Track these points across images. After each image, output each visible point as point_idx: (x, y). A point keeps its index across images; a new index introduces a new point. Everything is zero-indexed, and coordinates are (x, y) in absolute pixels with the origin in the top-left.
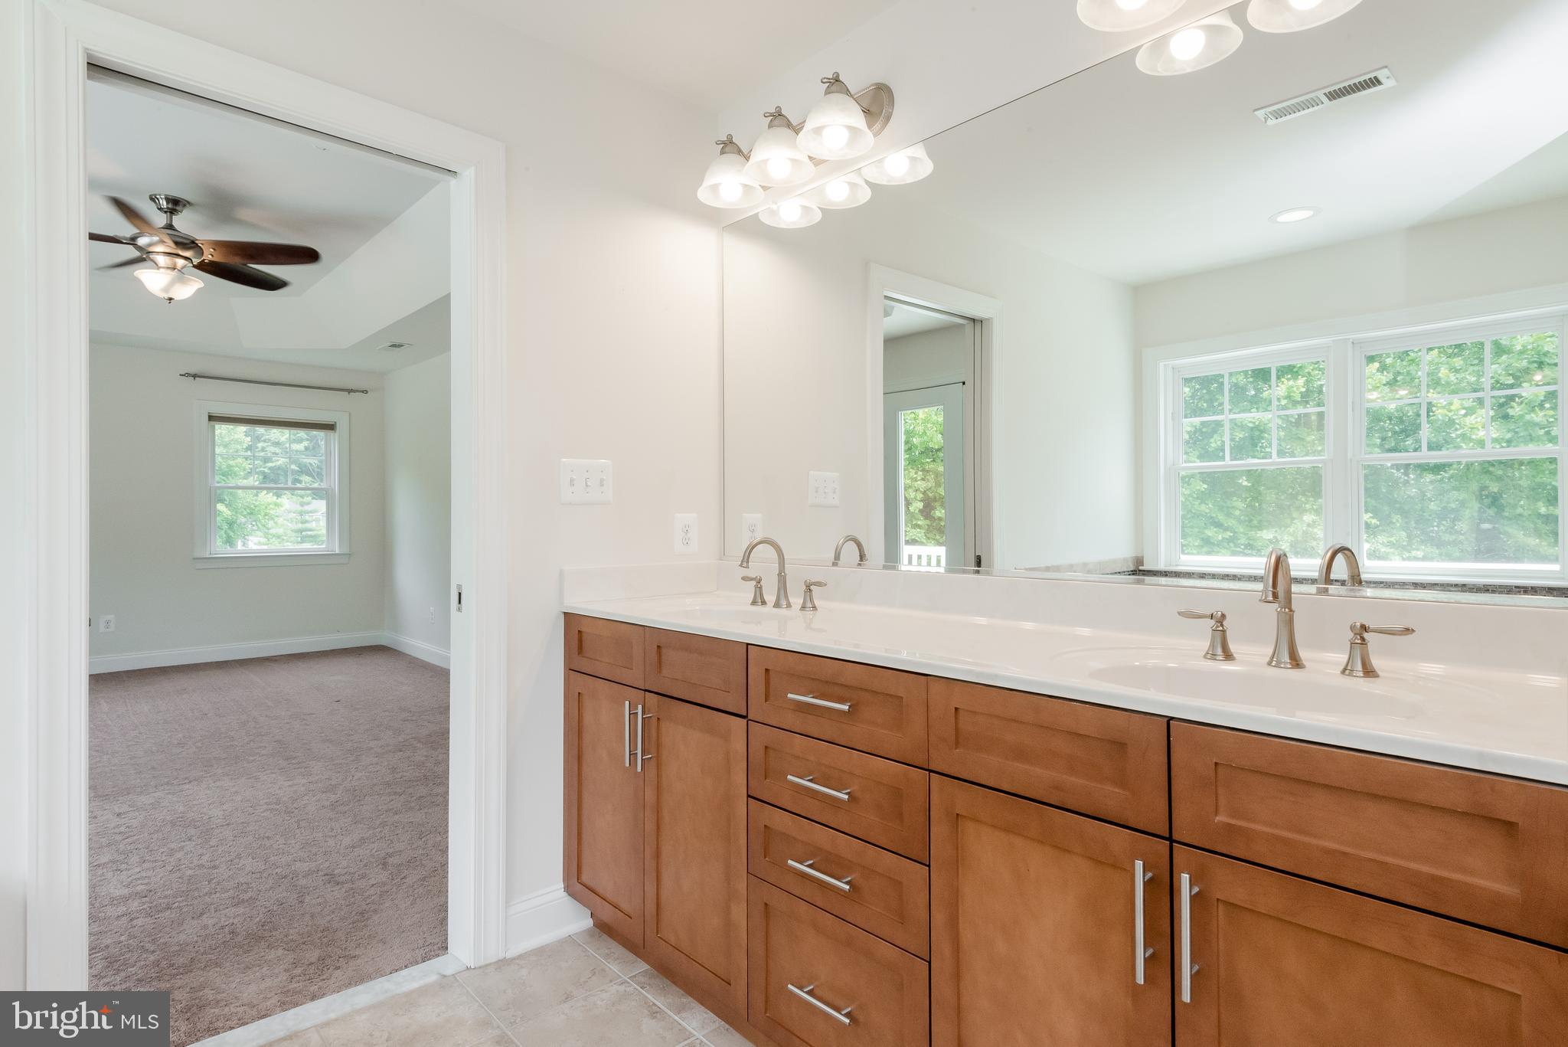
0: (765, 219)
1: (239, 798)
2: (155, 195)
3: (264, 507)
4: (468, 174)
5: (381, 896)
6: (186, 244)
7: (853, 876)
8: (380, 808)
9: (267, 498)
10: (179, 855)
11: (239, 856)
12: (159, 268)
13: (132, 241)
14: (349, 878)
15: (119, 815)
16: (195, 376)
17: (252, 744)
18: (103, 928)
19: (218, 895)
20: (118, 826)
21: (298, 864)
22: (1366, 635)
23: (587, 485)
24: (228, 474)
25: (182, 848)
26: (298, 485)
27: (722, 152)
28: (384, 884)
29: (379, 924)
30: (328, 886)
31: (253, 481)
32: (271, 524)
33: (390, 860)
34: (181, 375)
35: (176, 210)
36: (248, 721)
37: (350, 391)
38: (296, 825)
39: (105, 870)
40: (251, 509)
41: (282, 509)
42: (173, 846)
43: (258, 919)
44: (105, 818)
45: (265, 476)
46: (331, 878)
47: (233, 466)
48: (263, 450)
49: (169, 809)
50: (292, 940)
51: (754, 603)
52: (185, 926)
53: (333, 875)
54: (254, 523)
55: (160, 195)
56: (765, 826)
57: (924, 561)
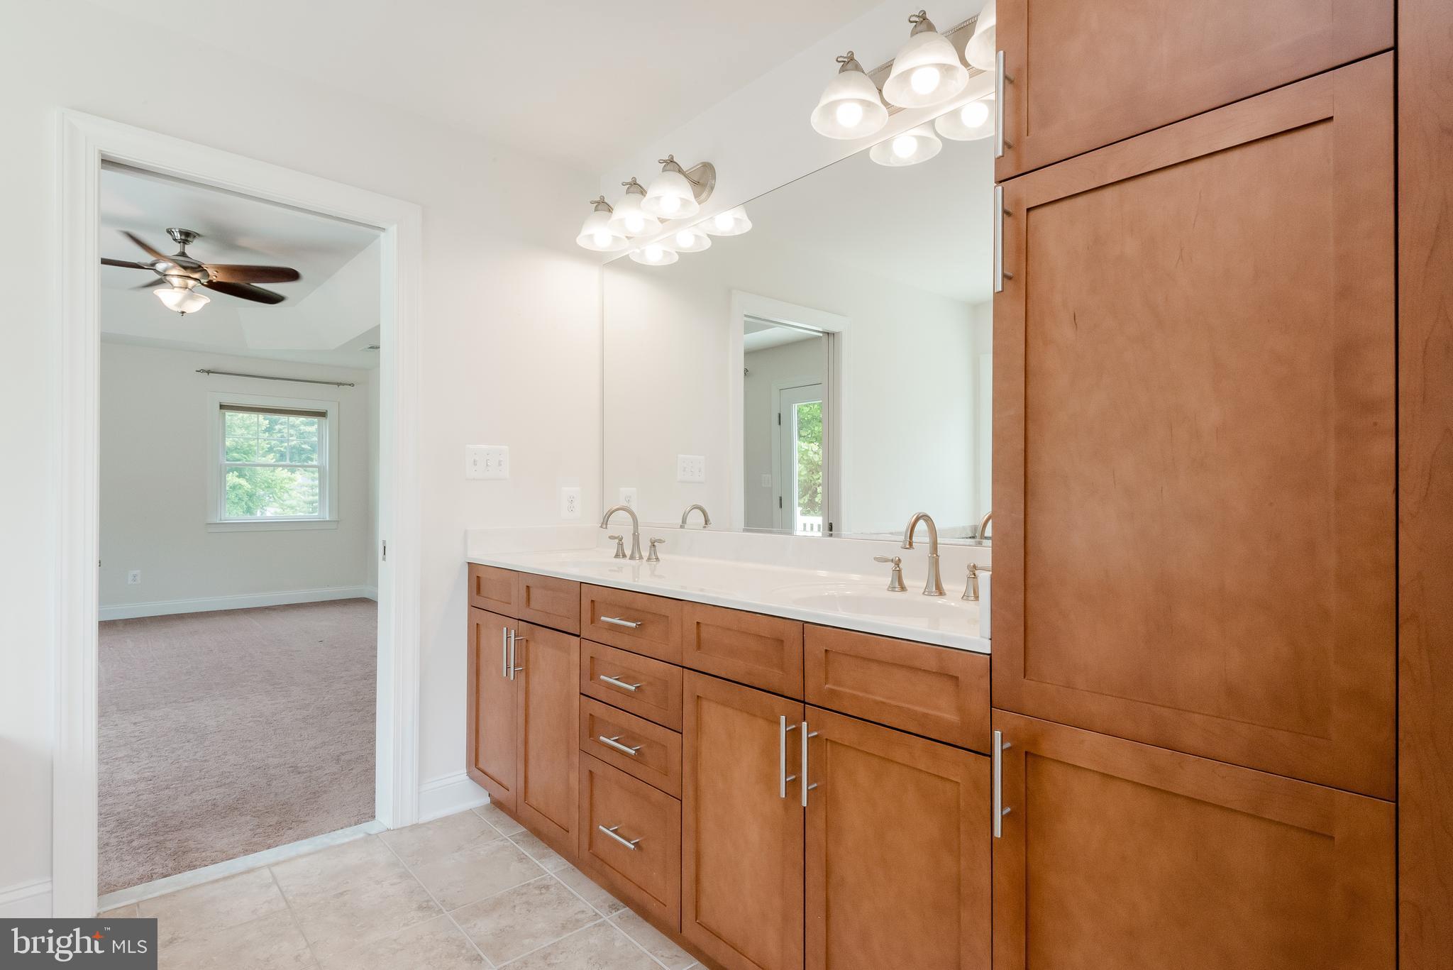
0: (635, 259)
1: (231, 712)
2: (171, 229)
3: (279, 481)
4: (393, 229)
5: (331, 782)
6: (196, 268)
7: (642, 746)
8: (341, 721)
9: (282, 473)
10: (179, 752)
11: (225, 754)
12: (173, 287)
13: (152, 266)
14: (309, 769)
15: (135, 724)
16: (208, 372)
17: (246, 673)
18: (116, 801)
19: (206, 780)
20: (133, 732)
21: (271, 759)
22: (977, 572)
23: (487, 465)
24: (249, 453)
25: (182, 747)
26: (310, 463)
27: (596, 210)
28: (335, 774)
29: (327, 800)
30: (291, 774)
31: (270, 459)
32: (286, 496)
33: (343, 758)
34: (197, 371)
35: (187, 241)
36: (245, 656)
37: (339, 384)
38: (273, 732)
39: (121, 762)
40: (268, 483)
41: (296, 483)
42: (175, 746)
43: (235, 796)
44: (123, 726)
45: (282, 455)
46: (295, 769)
47: (252, 446)
48: (280, 431)
49: (175, 719)
50: (259, 810)
51: (617, 556)
52: (178, 800)
53: (296, 767)
54: (271, 496)
55: (175, 229)
56: (591, 715)
57: (808, 528)
